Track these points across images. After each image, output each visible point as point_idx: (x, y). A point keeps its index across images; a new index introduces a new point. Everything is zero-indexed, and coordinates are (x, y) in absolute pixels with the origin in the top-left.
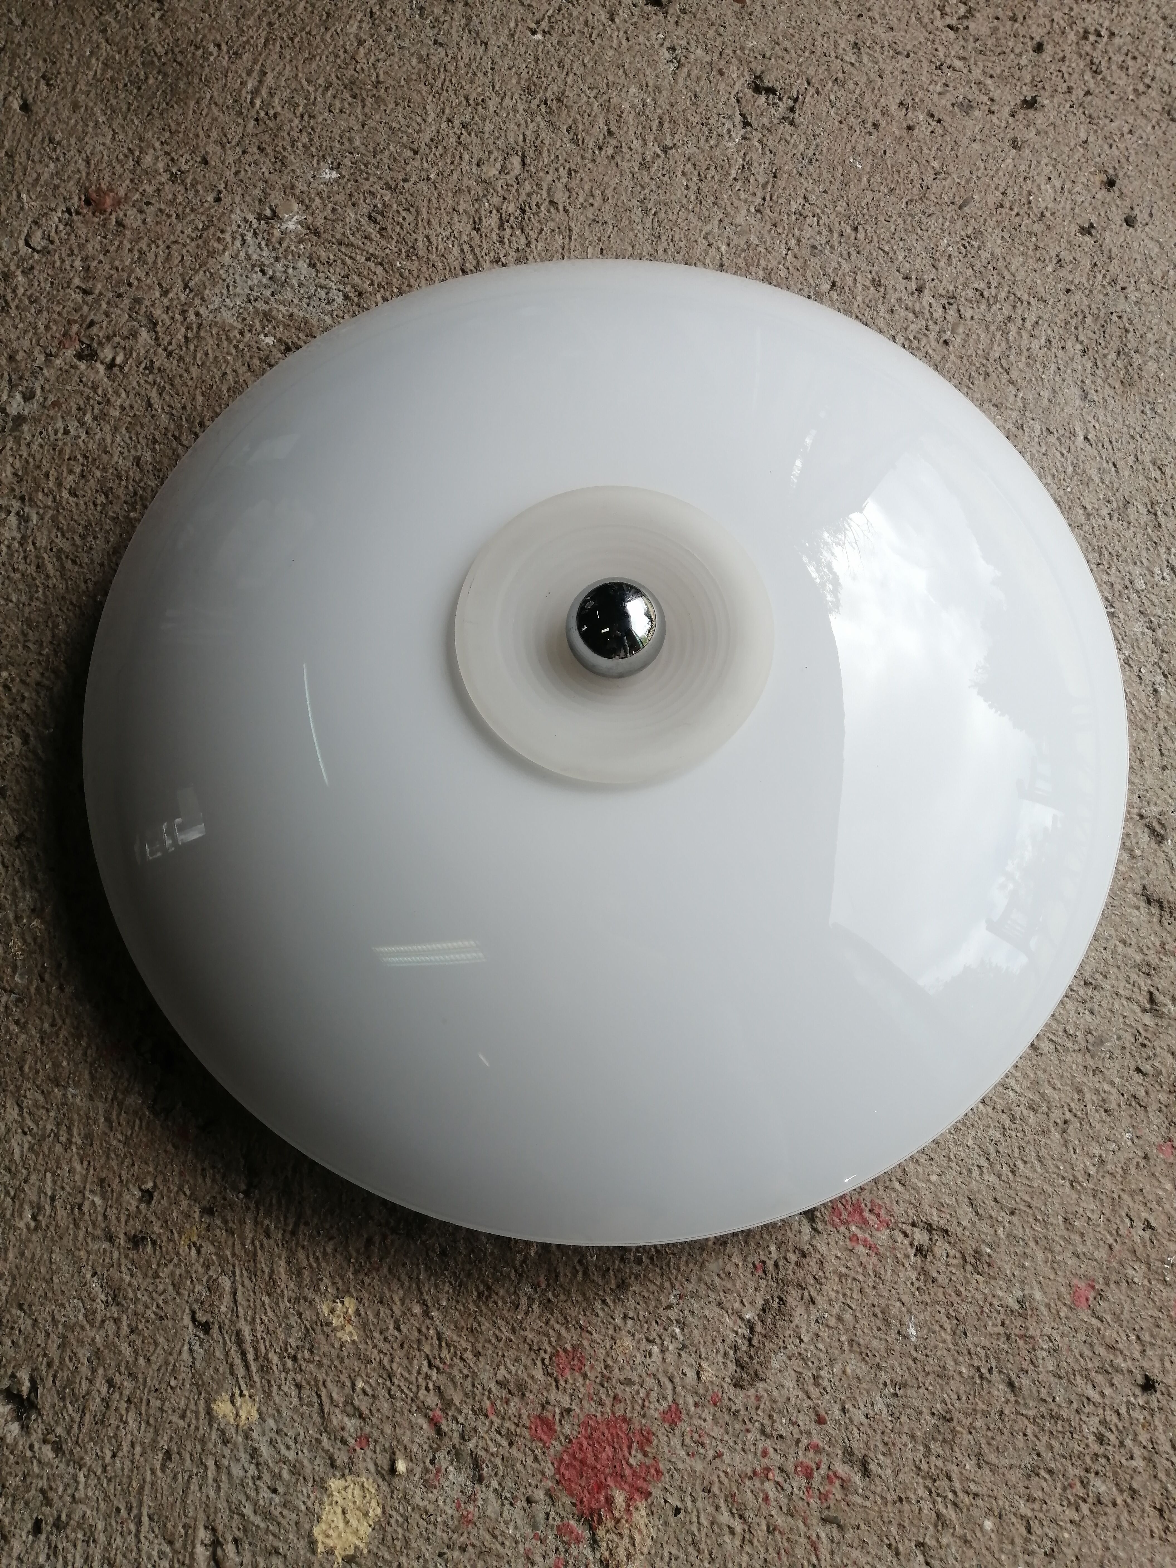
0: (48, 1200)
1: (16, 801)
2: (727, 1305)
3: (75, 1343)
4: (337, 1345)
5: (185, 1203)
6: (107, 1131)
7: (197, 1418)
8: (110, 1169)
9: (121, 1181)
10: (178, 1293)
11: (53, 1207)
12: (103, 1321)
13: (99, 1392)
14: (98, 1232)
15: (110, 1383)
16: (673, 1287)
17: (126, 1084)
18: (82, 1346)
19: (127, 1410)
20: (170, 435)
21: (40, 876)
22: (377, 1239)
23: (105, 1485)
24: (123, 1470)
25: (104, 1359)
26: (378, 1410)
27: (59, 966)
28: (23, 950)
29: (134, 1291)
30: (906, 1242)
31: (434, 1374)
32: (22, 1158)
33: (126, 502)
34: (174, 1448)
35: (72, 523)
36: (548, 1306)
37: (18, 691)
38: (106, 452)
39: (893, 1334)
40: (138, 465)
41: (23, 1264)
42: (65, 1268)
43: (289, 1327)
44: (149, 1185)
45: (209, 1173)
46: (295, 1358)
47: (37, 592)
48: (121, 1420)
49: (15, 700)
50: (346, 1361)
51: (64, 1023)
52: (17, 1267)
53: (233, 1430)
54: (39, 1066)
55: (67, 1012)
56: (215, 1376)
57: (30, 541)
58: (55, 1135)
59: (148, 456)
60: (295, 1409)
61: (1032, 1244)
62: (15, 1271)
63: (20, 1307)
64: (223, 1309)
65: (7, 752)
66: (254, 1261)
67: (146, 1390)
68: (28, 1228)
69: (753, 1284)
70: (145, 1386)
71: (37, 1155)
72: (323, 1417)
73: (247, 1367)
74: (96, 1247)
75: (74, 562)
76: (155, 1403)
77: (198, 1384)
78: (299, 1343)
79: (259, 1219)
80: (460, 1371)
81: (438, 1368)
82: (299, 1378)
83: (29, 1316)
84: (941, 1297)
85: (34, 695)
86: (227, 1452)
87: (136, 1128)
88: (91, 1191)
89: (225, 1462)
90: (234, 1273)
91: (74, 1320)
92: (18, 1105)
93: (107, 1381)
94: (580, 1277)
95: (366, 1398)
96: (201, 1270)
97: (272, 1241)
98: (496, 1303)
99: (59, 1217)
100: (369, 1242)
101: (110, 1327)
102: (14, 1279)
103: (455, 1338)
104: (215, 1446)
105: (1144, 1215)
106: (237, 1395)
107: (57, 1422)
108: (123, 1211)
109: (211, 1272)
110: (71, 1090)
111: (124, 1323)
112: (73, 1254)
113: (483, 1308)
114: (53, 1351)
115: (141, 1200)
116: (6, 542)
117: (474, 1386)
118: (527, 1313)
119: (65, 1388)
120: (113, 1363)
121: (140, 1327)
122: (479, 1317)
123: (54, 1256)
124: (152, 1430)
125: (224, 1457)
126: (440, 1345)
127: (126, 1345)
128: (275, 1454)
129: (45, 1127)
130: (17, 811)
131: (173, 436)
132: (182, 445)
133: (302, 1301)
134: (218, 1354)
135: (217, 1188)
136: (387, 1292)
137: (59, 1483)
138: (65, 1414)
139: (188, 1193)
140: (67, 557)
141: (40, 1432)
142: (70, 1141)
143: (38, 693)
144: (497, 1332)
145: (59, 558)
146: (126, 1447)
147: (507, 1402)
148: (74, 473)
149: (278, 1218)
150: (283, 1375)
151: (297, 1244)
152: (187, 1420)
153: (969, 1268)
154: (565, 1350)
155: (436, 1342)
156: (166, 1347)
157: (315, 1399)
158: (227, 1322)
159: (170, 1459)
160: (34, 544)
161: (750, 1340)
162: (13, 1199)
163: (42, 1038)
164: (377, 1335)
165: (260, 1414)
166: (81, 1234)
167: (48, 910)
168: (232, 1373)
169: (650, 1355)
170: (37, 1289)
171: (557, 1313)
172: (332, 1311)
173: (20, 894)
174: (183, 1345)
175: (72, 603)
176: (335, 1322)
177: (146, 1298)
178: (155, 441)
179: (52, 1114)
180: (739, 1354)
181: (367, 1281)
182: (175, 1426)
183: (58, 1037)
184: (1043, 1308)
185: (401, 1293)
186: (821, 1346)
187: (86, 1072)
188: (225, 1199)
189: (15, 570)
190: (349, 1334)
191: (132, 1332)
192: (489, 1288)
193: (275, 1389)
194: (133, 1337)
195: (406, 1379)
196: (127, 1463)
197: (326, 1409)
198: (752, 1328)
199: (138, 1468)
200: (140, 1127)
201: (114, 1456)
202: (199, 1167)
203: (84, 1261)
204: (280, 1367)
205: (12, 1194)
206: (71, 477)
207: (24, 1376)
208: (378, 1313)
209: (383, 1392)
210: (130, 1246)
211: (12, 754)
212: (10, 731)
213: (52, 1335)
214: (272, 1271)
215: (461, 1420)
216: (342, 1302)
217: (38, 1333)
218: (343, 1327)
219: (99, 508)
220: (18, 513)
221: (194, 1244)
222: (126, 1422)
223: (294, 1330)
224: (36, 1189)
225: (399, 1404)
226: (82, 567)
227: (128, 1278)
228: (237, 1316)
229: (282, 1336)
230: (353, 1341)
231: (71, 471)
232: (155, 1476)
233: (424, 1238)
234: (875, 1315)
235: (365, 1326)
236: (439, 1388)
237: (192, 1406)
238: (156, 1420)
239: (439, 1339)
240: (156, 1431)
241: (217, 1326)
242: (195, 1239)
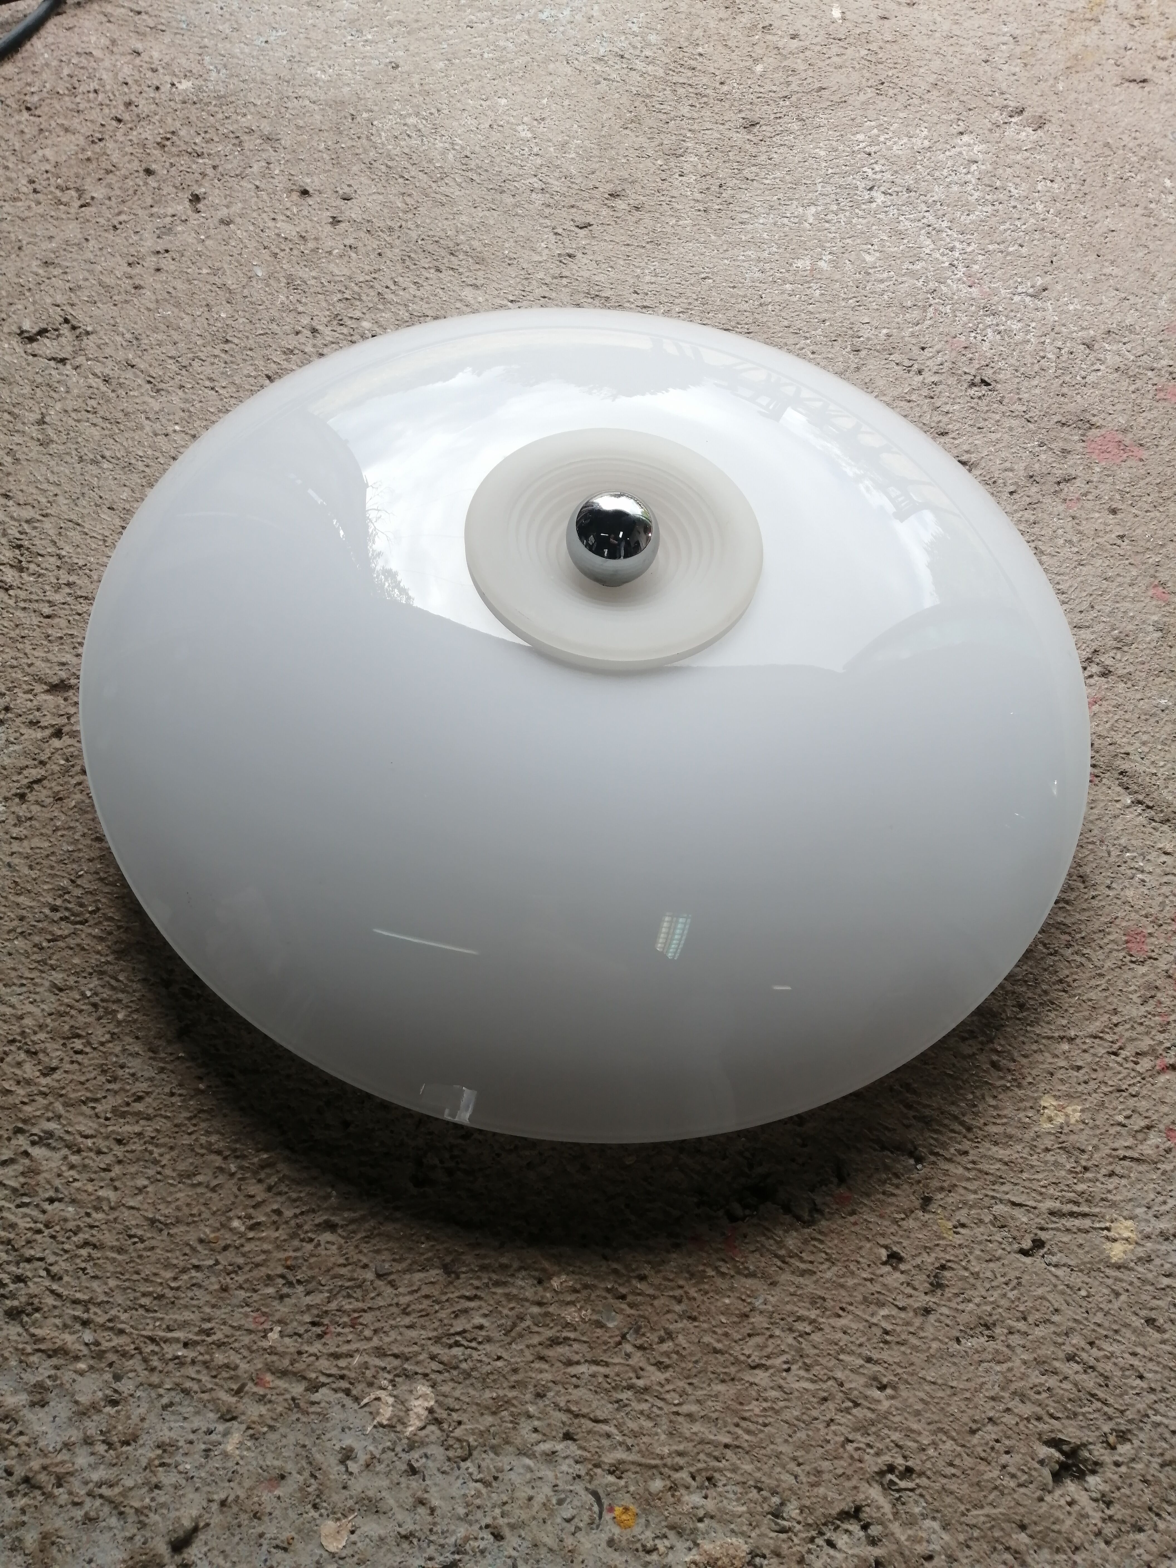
0: (868, 1365)
1: (401, 1260)
2: (1117, 812)
3: (1023, 1383)
4: (1082, 1126)
5: (911, 1223)
6: (814, 1278)
7: (1121, 1280)
8: (855, 1287)
9: (871, 1280)
10: (998, 1259)
11: (877, 1362)
12: (1008, 1346)
13: (1077, 1373)
14: (918, 1321)
15: (1071, 1358)
16: (1093, 843)
17: (772, 1242)
18: (1028, 1376)
19: (1100, 1349)
20: (45, 944)
21: (504, 1260)
22: (995, 1058)
23: (1168, 1396)
24: (1156, 1372)
25: (1046, 1356)
26: (1147, 1110)
27: (615, 1272)
28: (581, 1308)
29: (986, 1303)
30: (1096, 678)
31: (1123, 1053)
32: (813, 1382)
33: (99, 1018)
34: (1143, 1313)
35: (88, 1085)
36: (1086, 941)
37: (267, 1214)
38: (21, 1018)
39: (1163, 715)
40: (61, 990)
41: (928, 1415)
42: (944, 1370)
43: (1056, 1164)
44: (884, 1254)
45: (889, 1188)
46: (1086, 1169)
47: (151, 1153)
48: (1108, 1358)
49: (274, 1222)
50: (1097, 1123)
51: (681, 1287)
52: (929, 1424)
53: (1140, 1249)
54: (719, 1331)
55: (671, 1280)
56: (1087, 1249)
57: (80, 1140)
58: (801, 1336)
59: (58, 977)
60: (1132, 1185)
61: (1118, 605)
62: (933, 1427)
63: (973, 1432)
64: (1025, 1219)
65: (336, 1252)
66: (987, 1174)
67: (1085, 1322)
68: (893, 1397)
69: (1104, 788)
70: (1081, 1323)
71: (817, 1363)
72: (1144, 1161)
73: (1085, 1215)
74: (932, 1330)
75: (139, 1099)
76: (1099, 1318)
77: (1090, 1269)
78: (1072, 1160)
79: (948, 1156)
80: (1127, 1030)
81: (1121, 1048)
82: (1104, 1171)
83: (984, 1425)
84: (1144, 675)
85: (280, 1199)
86: (1158, 1261)
87: (821, 1246)
88: (872, 1315)
89: (1167, 1266)
90: (993, 1197)
91: (1000, 1377)
92: (754, 1368)
93: (1068, 1361)
94: (1068, 907)
95: (1133, 1119)
96: (982, 1229)
97: (971, 1152)
98: (1074, 981)
99: (890, 1360)
100: (995, 1065)
101: (1015, 1340)
102: (941, 1430)
103: (1098, 1024)
104: (1151, 1271)
105: (1113, 536)
106: (1109, 1234)
107: (1098, 1428)
108: (902, 1288)
109: (987, 1220)
110: (758, 1303)
111: (1015, 1324)
112: (933, 1356)
113: (1076, 991)
114: (1027, 1410)
115: (895, 1268)
116: (64, 1168)
117: (1141, 1024)
118: (1089, 960)
119: (1066, 1409)
120: (1052, 1349)
121: (1022, 1308)
122: (1084, 998)
123: (929, 1378)
124: (1124, 1330)
125: (1162, 1265)
126: (1101, 1038)
127: (1037, 1329)
128: (1168, 1217)
129: (789, 1345)
130: (414, 1262)
131: (49, 941)
132: (66, 937)
133: (1035, 1143)
134: (1065, 1239)
135: (906, 1186)
136: (1044, 1066)
137: (1157, 1445)
138: (1091, 1417)
139: (903, 1216)
140: (128, 1104)
141: (1102, 1451)
142: (812, 1322)
143: (280, 1194)
144: (1100, 989)
145: (123, 1115)
146: (1135, 1362)
147: (1161, 1003)
148: (24, 1061)
149: (950, 1138)
150: (1098, 1184)
151: (981, 1129)
152: (1121, 1291)
153: (1126, 649)
154: (1127, 942)
155: (1097, 1041)
156: (1048, 1289)
157: (1126, 1163)
158: (1037, 1220)
159: (1154, 1320)
160: (86, 1137)
161: (1148, 807)
162: (856, 1405)
163: (689, 1317)
164: (1080, 1088)
165: (1131, 1218)
166: (914, 1341)
167: (546, 1265)
168: (1087, 1232)
169: (1143, 881)
170: (959, 1407)
171: (1095, 936)
172: (1050, 1119)
173: (515, 1291)
174: (1050, 1271)
175: (190, 1119)
176: (1060, 1119)
177: (996, 1294)
178: (44, 962)
179: (777, 1332)
180: (1157, 819)
181: (1030, 1080)
182: (1125, 1306)
183: (695, 1299)
184: (1165, 619)
185: (1046, 1054)
186: (1162, 764)
187: (744, 1280)
188: (919, 1182)
189: (107, 1170)
190: (1074, 1113)
191: (1025, 1319)
192: (1061, 981)
193: (1110, 1197)
194: (1031, 1320)
195: (1124, 1078)
196: (1150, 1365)
197: (1136, 1155)
198: (1140, 802)
199: (1158, 1356)
200: (821, 1242)
201: (1141, 1377)
202: (881, 1197)
203: (942, 1346)
204: (1090, 1184)
205: (850, 1404)
206: (28, 1067)
207: (1044, 1451)
208: (1062, 1080)
209: (1132, 1102)
210: (939, 1292)
211: (340, 1248)
212: (311, 1240)
213: (1009, 1406)
214: (1001, 1160)
215: (1168, 1045)
216: (1045, 1108)
217: (1004, 1420)
218: (1067, 1115)
219: (88, 1050)
220: (33, 1143)
221: (955, 1227)
222: (1112, 1354)
223: (1060, 1160)
224: (853, 1376)
225: (1144, 1092)
226: (151, 1093)
227: (971, 1305)
228: (1035, 1208)
229: (1063, 1173)
230: (1082, 1111)
231: (19, 1064)
232: (1167, 1340)
233: (1003, 1016)
234: (1146, 720)
235: (1069, 1096)
236: (1137, 1054)
237: (1110, 1282)
238: (1115, 1321)
239: (1096, 1037)
240: (1127, 1326)
241: (1039, 1232)
242: (950, 1225)
